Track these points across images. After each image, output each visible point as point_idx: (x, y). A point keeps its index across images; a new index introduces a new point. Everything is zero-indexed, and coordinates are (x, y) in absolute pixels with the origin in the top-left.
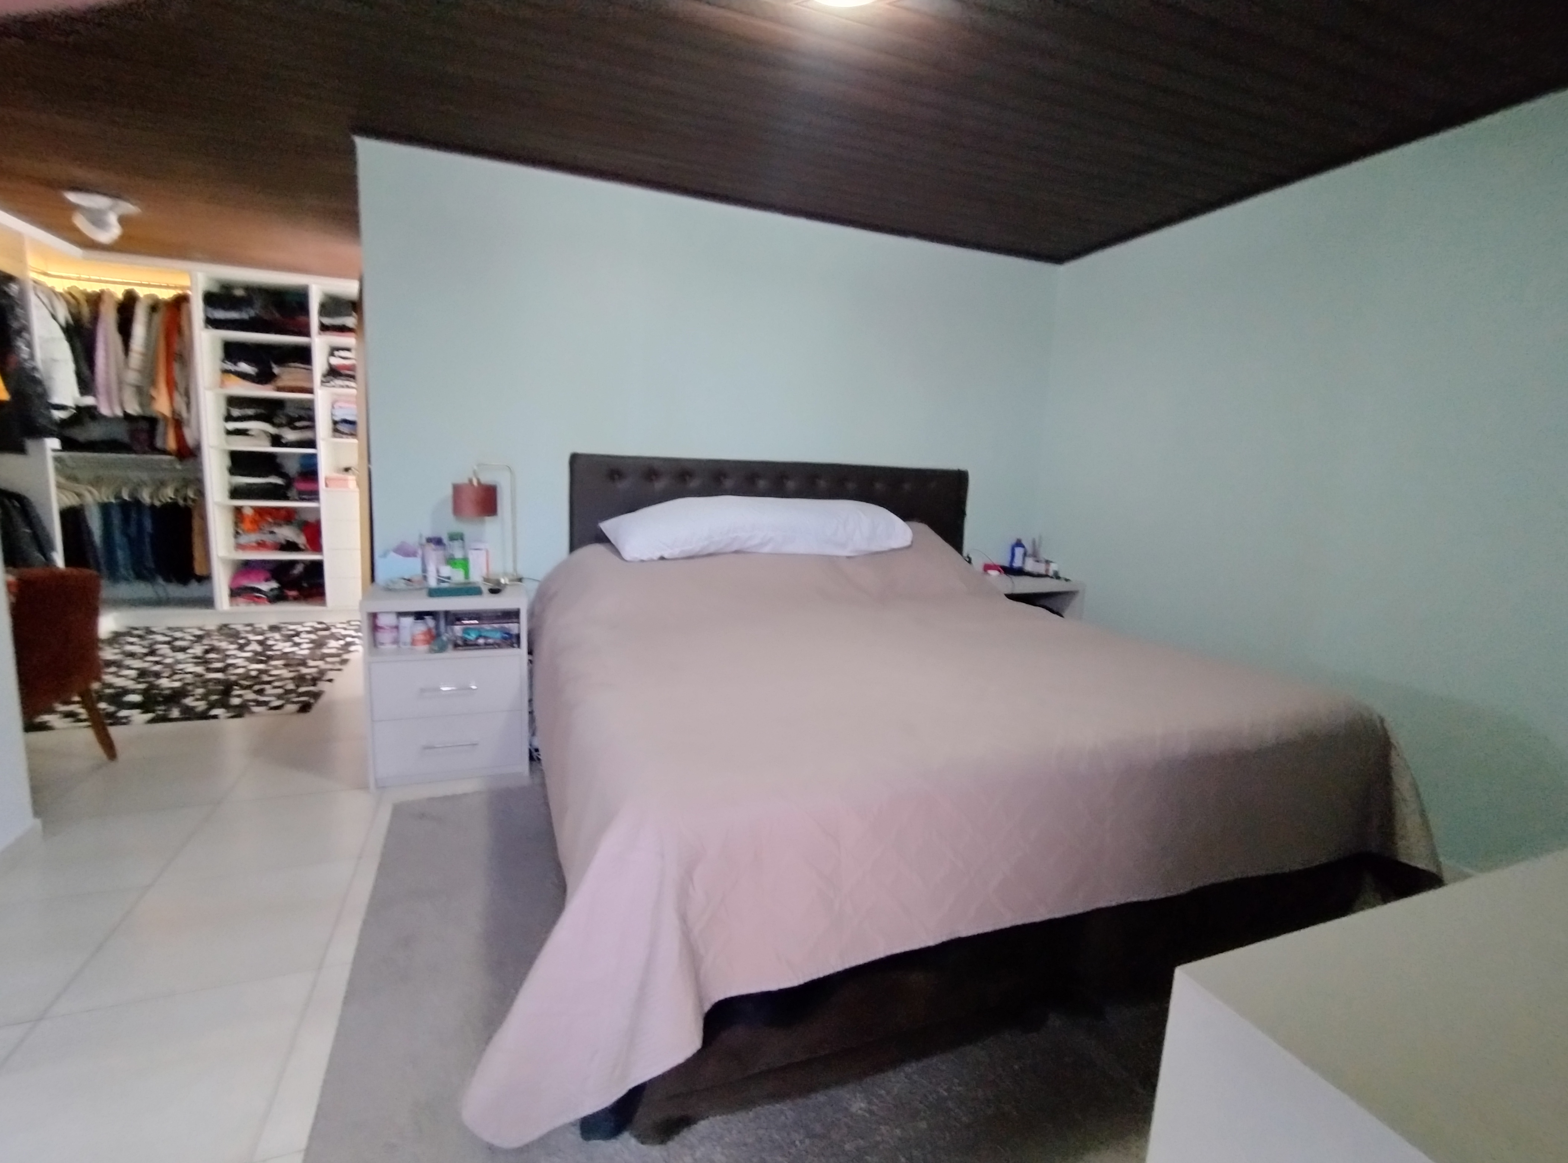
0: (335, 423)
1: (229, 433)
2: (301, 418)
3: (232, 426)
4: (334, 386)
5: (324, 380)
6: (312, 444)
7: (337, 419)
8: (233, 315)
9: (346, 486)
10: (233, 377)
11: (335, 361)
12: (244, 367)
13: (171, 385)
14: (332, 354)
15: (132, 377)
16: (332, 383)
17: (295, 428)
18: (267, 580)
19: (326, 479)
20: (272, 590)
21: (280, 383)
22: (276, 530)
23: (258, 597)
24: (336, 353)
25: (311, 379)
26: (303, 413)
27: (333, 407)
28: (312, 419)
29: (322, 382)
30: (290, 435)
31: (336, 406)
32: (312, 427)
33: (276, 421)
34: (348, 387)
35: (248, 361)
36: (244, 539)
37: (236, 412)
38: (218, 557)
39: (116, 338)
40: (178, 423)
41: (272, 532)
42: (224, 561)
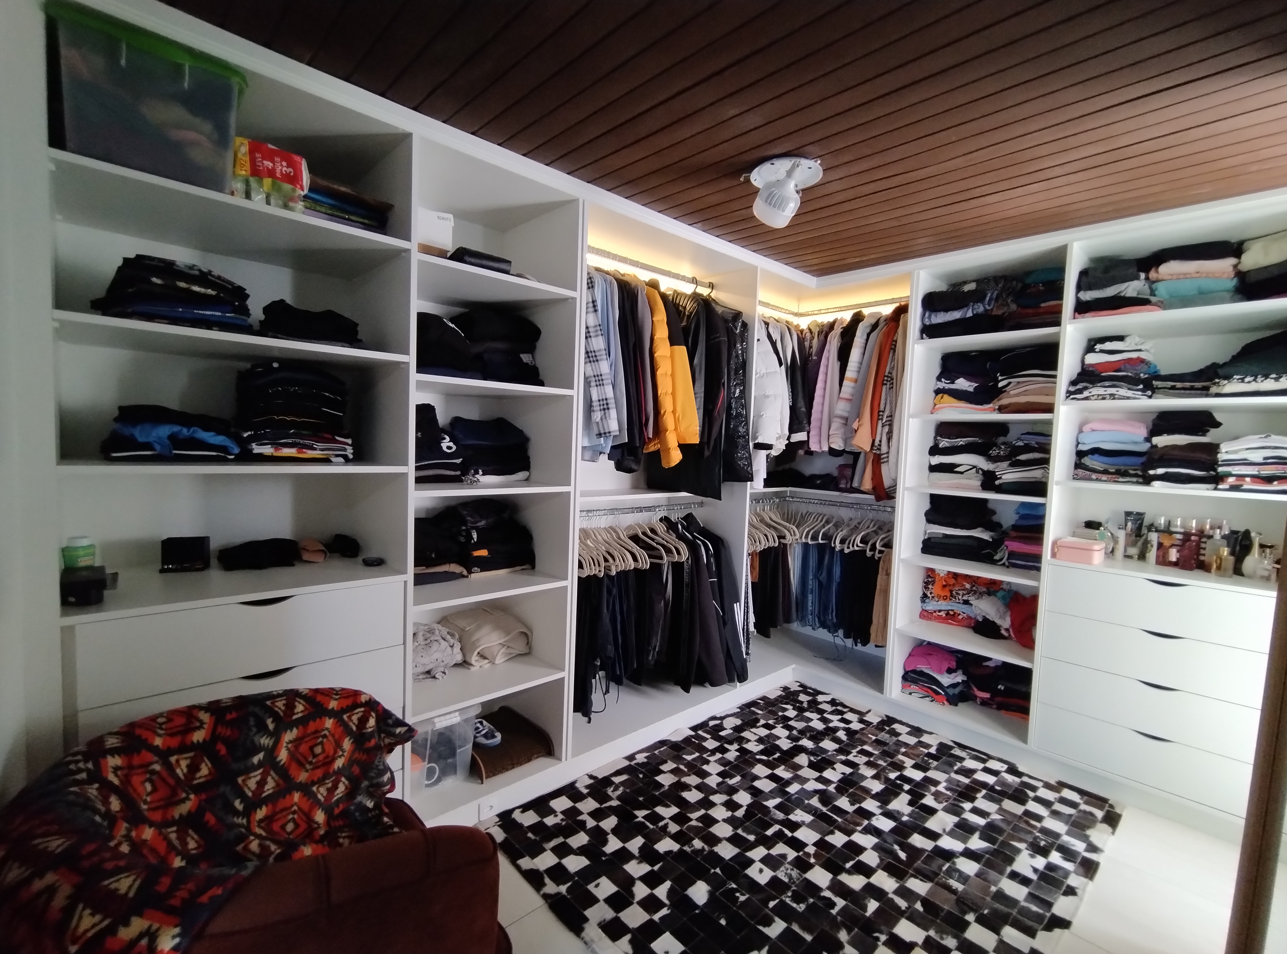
0: (1080, 454)
1: (933, 469)
2: (1027, 449)
3: (937, 460)
4: (1087, 398)
5: (1072, 389)
6: (1040, 488)
7: (1082, 448)
8: (956, 315)
9: (1089, 561)
10: (946, 397)
11: (1092, 359)
12: (962, 384)
13: (876, 415)
14: (1090, 349)
15: (842, 408)
16: (1086, 394)
17: (1016, 464)
18: (950, 671)
19: (1055, 543)
20: (954, 686)
21: (1005, 401)
22: (972, 600)
23: (937, 693)
24: (1098, 347)
25: (1052, 392)
26: (1033, 441)
27: (1081, 431)
28: (1045, 449)
29: (1069, 393)
30: (1009, 475)
31: (1086, 428)
32: (1044, 462)
33: (994, 452)
34: (1113, 396)
35: (969, 376)
36: (931, 606)
37: (944, 443)
38: (895, 630)
39: (835, 365)
40: (878, 460)
41: (966, 602)
42: (901, 634)
